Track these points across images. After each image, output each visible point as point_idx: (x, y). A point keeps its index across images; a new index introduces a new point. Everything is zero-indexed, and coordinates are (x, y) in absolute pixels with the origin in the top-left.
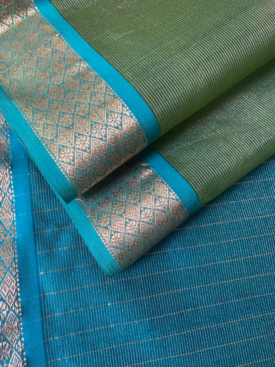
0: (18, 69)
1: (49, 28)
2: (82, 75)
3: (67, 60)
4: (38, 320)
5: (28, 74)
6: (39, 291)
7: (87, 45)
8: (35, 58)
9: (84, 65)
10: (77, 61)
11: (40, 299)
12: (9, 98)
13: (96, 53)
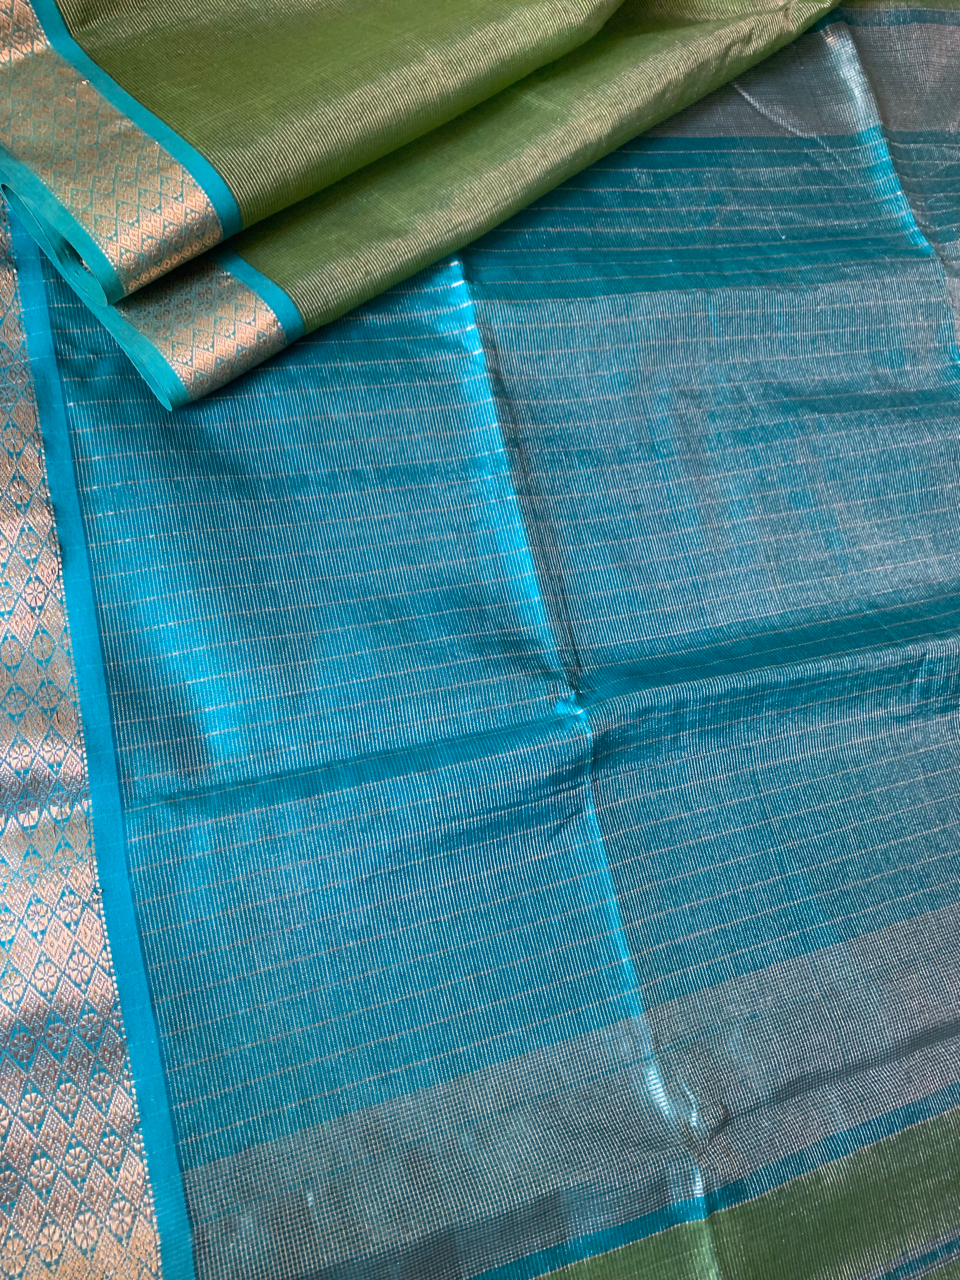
0: (25, 123)
1: (71, 72)
2: (125, 135)
3: (102, 115)
4: (68, 462)
5: (43, 130)
6: (68, 425)
7: (130, 98)
8: (51, 110)
9: (127, 124)
10: (117, 118)
11: (70, 435)
12: (15, 158)
13: (145, 110)
